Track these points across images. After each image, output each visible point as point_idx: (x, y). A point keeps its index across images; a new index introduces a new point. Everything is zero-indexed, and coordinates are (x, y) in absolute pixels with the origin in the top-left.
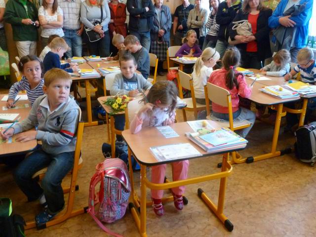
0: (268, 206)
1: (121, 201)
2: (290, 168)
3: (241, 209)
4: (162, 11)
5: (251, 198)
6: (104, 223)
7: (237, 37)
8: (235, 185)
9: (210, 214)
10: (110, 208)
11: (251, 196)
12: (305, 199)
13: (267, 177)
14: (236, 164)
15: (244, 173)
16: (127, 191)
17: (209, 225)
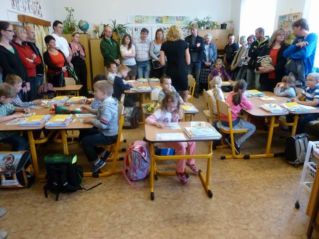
0: (246, 187)
1: (141, 167)
2: (277, 166)
3: (225, 186)
4: (210, 47)
5: (235, 181)
6: (131, 180)
7: (260, 68)
8: (228, 171)
9: (202, 186)
10: (135, 171)
11: (236, 180)
12: (278, 187)
13: (255, 169)
14: (236, 158)
15: (239, 165)
16: (146, 161)
17: (198, 192)
